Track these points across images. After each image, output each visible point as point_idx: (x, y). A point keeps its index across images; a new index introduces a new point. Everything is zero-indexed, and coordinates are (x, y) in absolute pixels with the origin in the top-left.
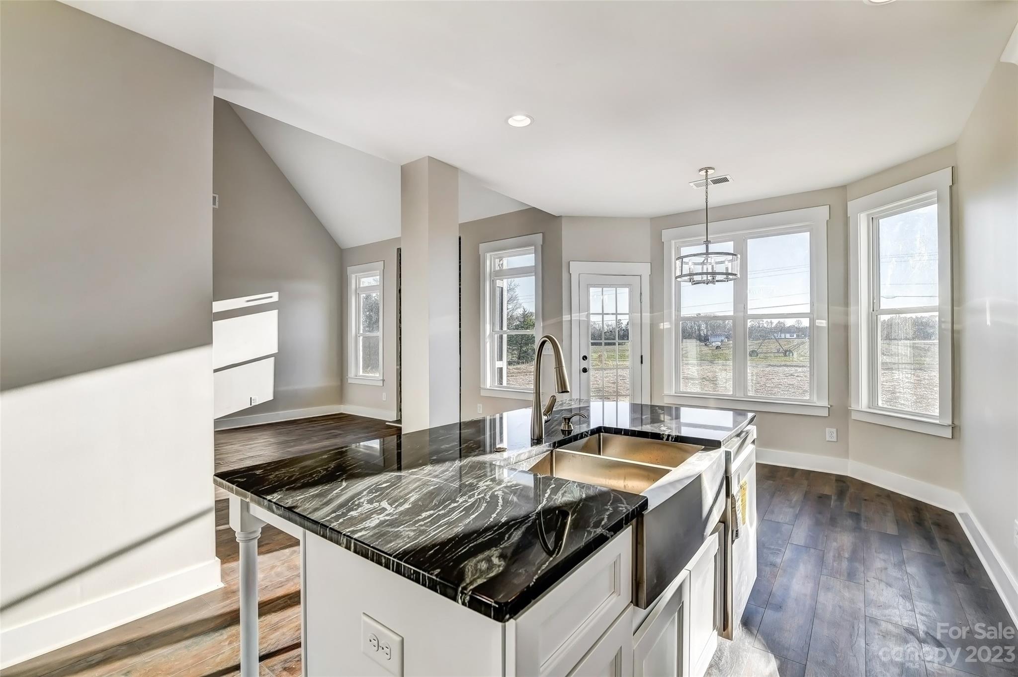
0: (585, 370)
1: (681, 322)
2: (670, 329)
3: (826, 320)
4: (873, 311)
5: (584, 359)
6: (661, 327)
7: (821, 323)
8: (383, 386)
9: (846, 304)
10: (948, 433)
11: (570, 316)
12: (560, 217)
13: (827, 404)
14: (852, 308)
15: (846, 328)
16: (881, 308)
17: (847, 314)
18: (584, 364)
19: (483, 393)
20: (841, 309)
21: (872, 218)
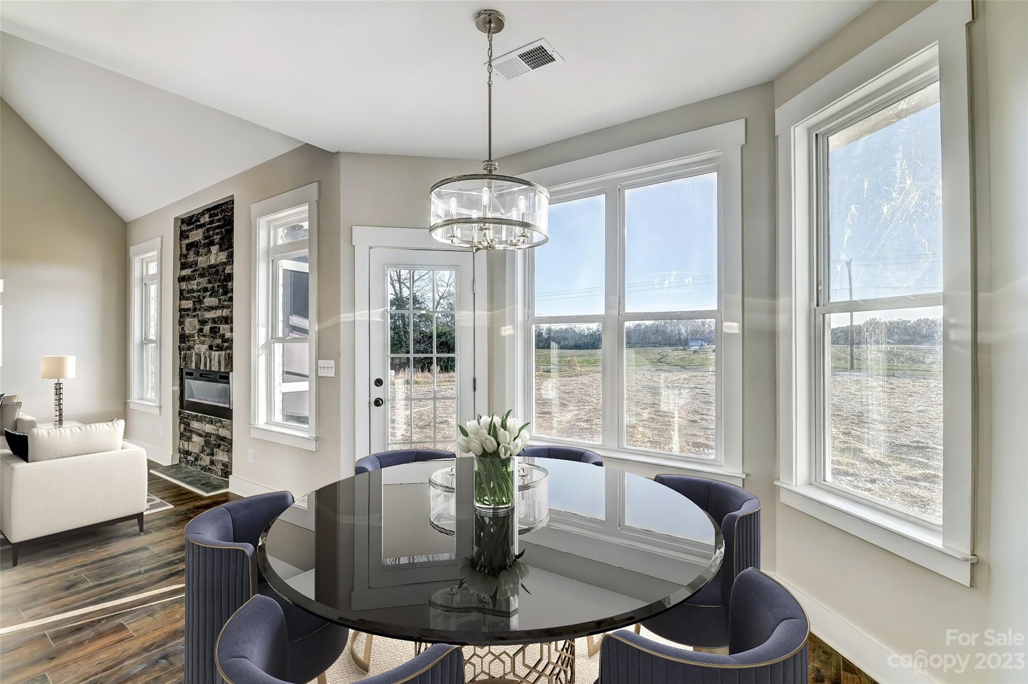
0: (378, 403)
1: (534, 326)
2: (513, 337)
3: (737, 322)
4: (818, 305)
5: (376, 385)
6: (503, 333)
7: (732, 328)
8: (160, 414)
9: (773, 294)
10: (963, 575)
11: (353, 314)
12: (337, 153)
13: (741, 472)
14: (782, 301)
15: (772, 335)
16: (831, 301)
17: (773, 311)
18: (377, 392)
19: (254, 434)
20: (765, 302)
21: (817, 135)
